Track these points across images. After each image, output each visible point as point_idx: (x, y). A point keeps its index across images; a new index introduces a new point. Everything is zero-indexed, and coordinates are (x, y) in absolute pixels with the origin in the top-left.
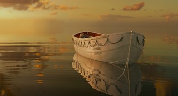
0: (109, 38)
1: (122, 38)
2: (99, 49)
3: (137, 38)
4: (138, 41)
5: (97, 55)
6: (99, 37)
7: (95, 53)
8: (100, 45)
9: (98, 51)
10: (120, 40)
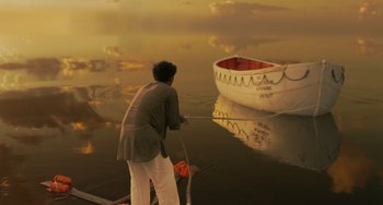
0: (286, 72)
1: (308, 72)
2: (268, 88)
3: (333, 72)
4: (334, 76)
5: (265, 99)
6: (269, 69)
7: (262, 96)
8: (272, 82)
9: (267, 92)
10: (305, 76)
